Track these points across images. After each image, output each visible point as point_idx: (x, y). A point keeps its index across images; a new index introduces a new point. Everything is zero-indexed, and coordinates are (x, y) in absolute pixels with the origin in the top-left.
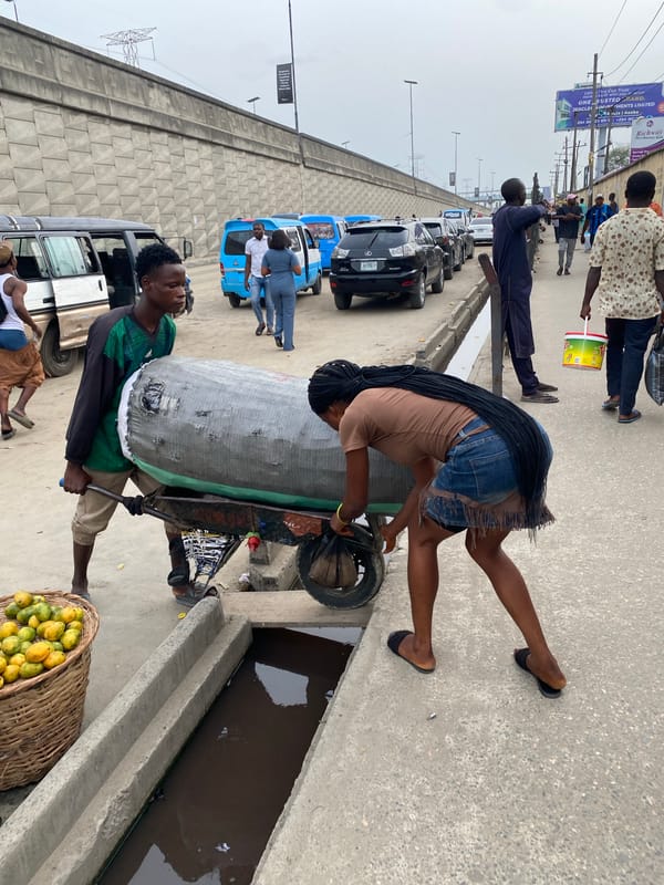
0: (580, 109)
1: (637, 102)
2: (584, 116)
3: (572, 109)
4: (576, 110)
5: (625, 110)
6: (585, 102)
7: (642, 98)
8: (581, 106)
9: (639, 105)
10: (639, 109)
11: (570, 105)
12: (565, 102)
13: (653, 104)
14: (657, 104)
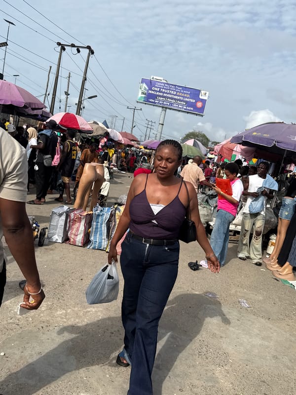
0: (153, 92)
1: (185, 97)
2: (154, 97)
3: (148, 91)
4: (150, 92)
5: (178, 100)
6: (156, 89)
7: (188, 96)
8: (154, 91)
9: (186, 99)
10: (186, 102)
11: (147, 88)
12: (144, 85)
13: (194, 101)
14: (196, 102)
